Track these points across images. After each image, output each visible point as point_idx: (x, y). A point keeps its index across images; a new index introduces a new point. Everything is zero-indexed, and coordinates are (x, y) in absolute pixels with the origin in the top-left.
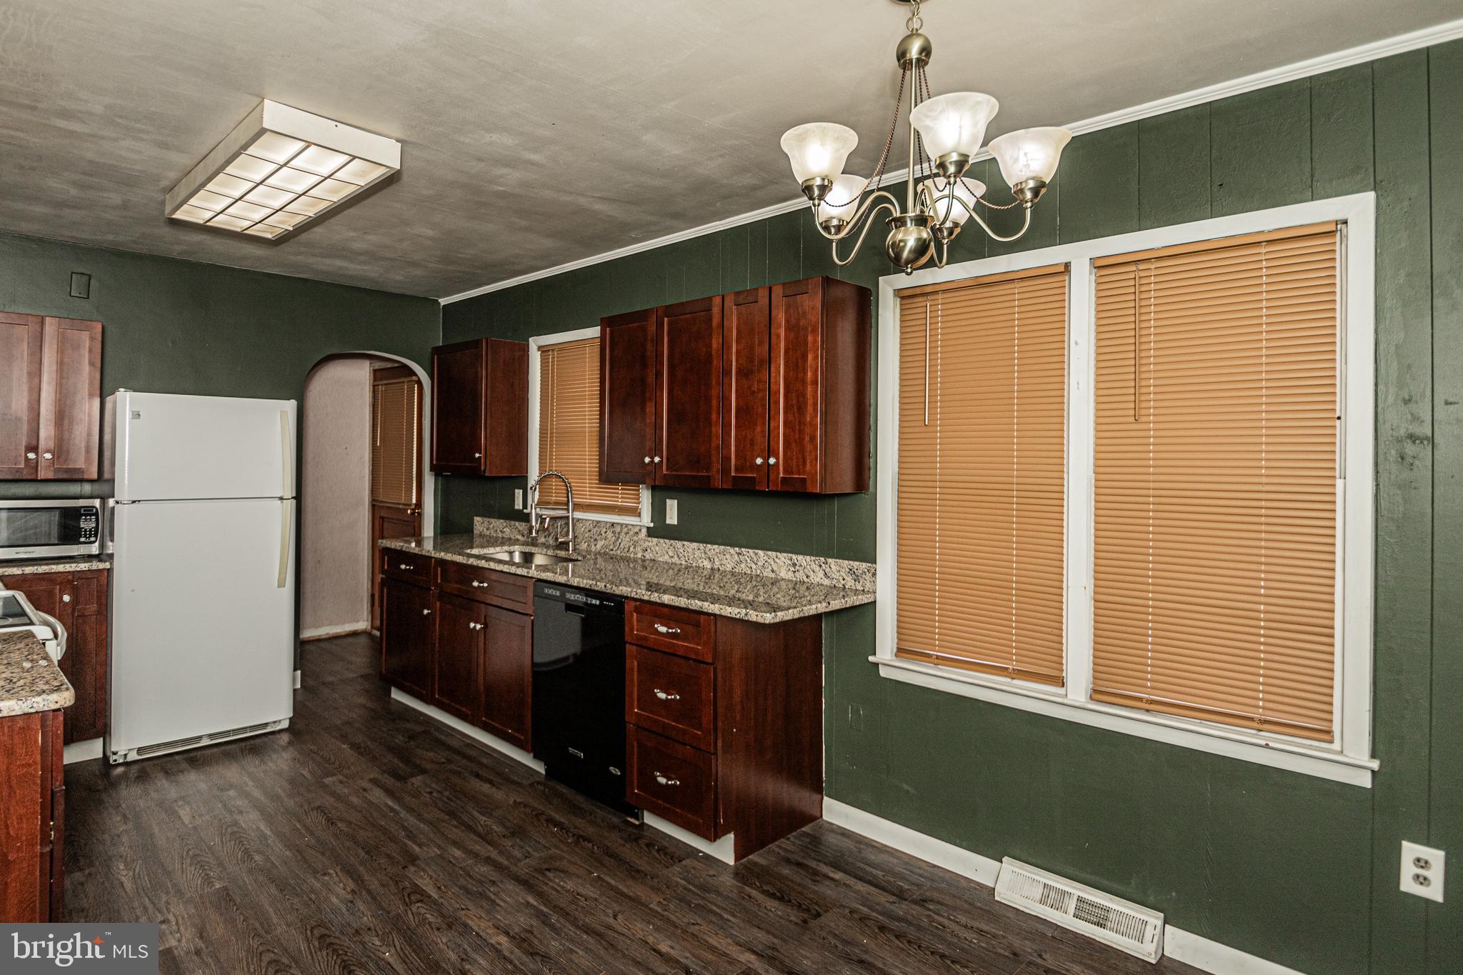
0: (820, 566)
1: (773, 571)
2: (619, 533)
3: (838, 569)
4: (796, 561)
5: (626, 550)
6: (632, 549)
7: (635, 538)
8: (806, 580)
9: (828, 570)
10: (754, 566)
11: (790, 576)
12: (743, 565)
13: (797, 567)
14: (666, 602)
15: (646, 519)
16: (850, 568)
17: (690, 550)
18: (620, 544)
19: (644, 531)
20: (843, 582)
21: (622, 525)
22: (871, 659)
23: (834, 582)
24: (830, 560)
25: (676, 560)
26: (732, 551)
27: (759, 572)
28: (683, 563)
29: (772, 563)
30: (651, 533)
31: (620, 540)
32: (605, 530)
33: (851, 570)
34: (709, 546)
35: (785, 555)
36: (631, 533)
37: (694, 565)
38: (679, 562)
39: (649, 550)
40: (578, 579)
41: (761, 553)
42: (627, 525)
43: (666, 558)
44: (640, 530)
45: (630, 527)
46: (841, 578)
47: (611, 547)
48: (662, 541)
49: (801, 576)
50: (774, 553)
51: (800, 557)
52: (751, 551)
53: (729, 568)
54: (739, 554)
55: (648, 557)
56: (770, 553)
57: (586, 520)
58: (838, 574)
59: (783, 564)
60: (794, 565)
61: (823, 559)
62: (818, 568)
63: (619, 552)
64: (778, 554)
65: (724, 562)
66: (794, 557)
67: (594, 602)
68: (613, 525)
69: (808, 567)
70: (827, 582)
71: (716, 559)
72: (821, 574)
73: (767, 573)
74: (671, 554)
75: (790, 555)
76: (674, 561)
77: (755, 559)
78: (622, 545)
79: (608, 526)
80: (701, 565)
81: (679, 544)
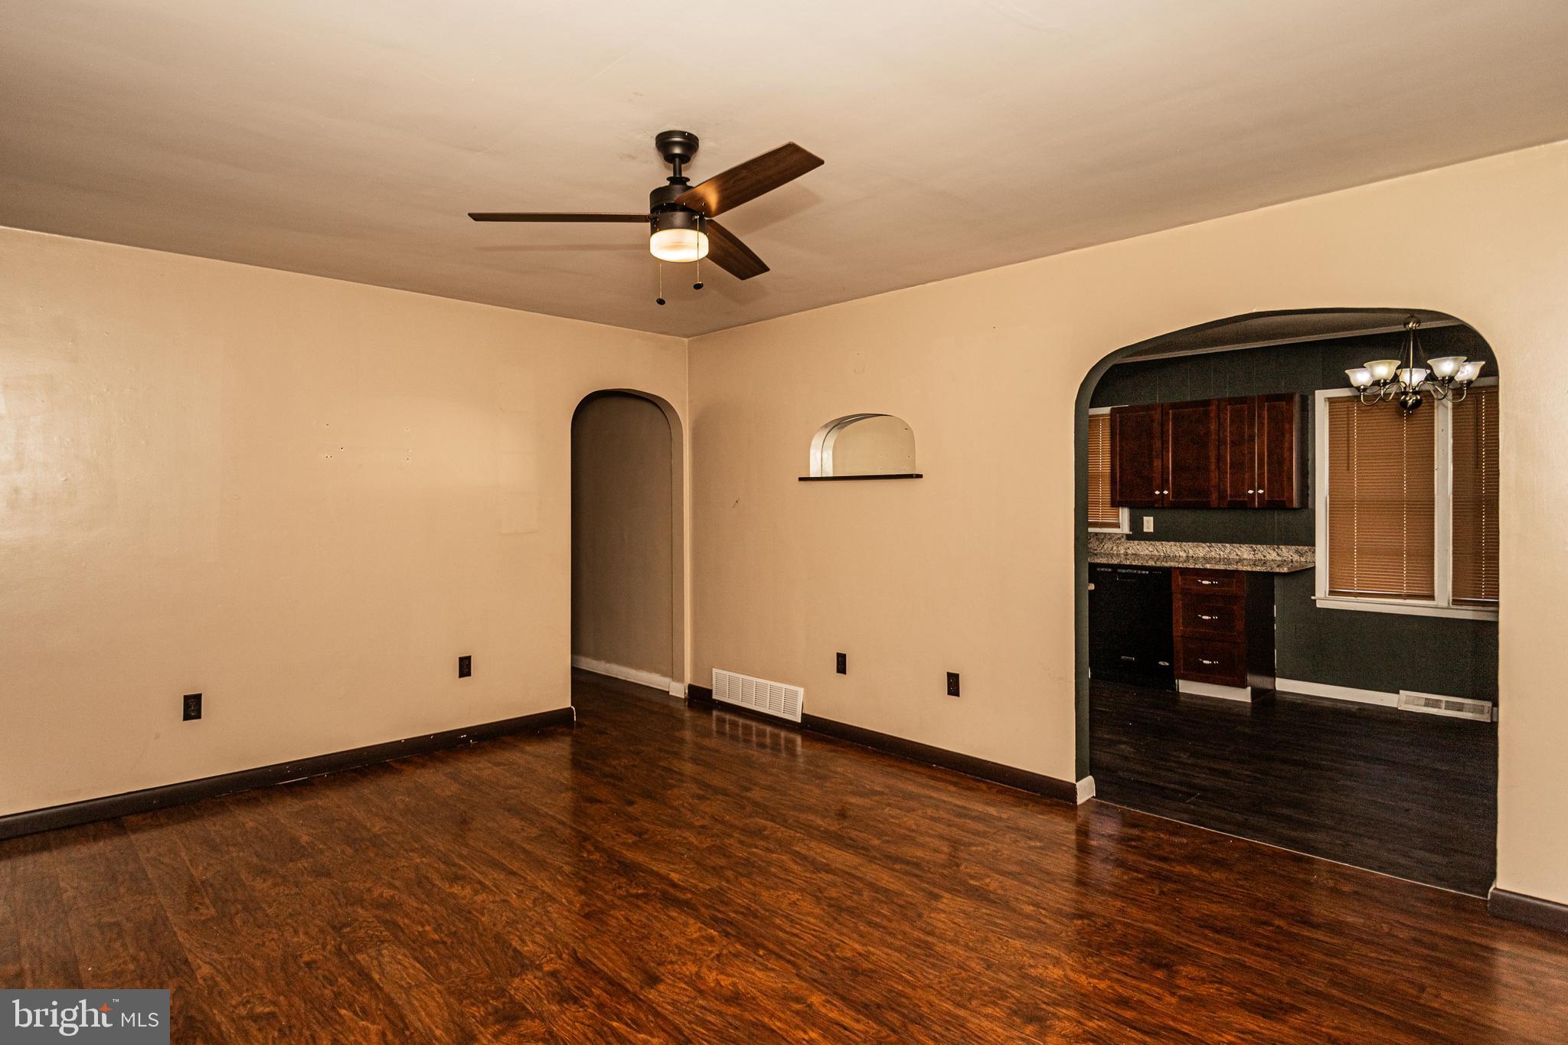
0: (1274, 550)
1: (1237, 555)
2: (1103, 539)
3: (1287, 551)
4: (1255, 548)
5: (1109, 549)
6: (1115, 548)
7: (1118, 541)
8: (1263, 558)
9: (1280, 552)
10: (1222, 553)
11: (1251, 556)
12: (1213, 553)
13: (1256, 552)
15: (1125, 529)
16: (1297, 550)
17: (1167, 546)
19: (1125, 537)
20: (1291, 557)
21: (1106, 533)
22: (1313, 598)
23: (1285, 558)
24: (1281, 547)
25: (1155, 552)
26: (1203, 545)
27: (1226, 556)
28: (1162, 553)
29: (1237, 550)
30: (1129, 538)
31: (1104, 543)
34: (1184, 543)
35: (1246, 545)
36: (1113, 538)
37: (1171, 553)
38: (1158, 553)
39: (1131, 548)
41: (1227, 545)
42: (1109, 534)
43: (1147, 552)
44: (1123, 537)
45: (1111, 535)
46: (1289, 555)
48: (1141, 542)
49: (1259, 556)
50: (1238, 544)
51: (1258, 546)
52: (1219, 545)
53: (1201, 555)
54: (1209, 547)
55: (1129, 552)
56: (1235, 545)
58: (1288, 553)
59: (1245, 551)
60: (1254, 551)
61: (1275, 546)
62: (1272, 551)
63: (1102, 551)
64: (1241, 545)
65: (1197, 552)
66: (1254, 546)
67: (1144, 572)
69: (1265, 551)
70: (1279, 558)
71: (1190, 551)
72: (1274, 554)
73: (1233, 556)
74: (1151, 549)
75: (1250, 545)
76: (1153, 553)
77: (1223, 549)
78: (1106, 546)
80: (1178, 555)
81: (1158, 543)
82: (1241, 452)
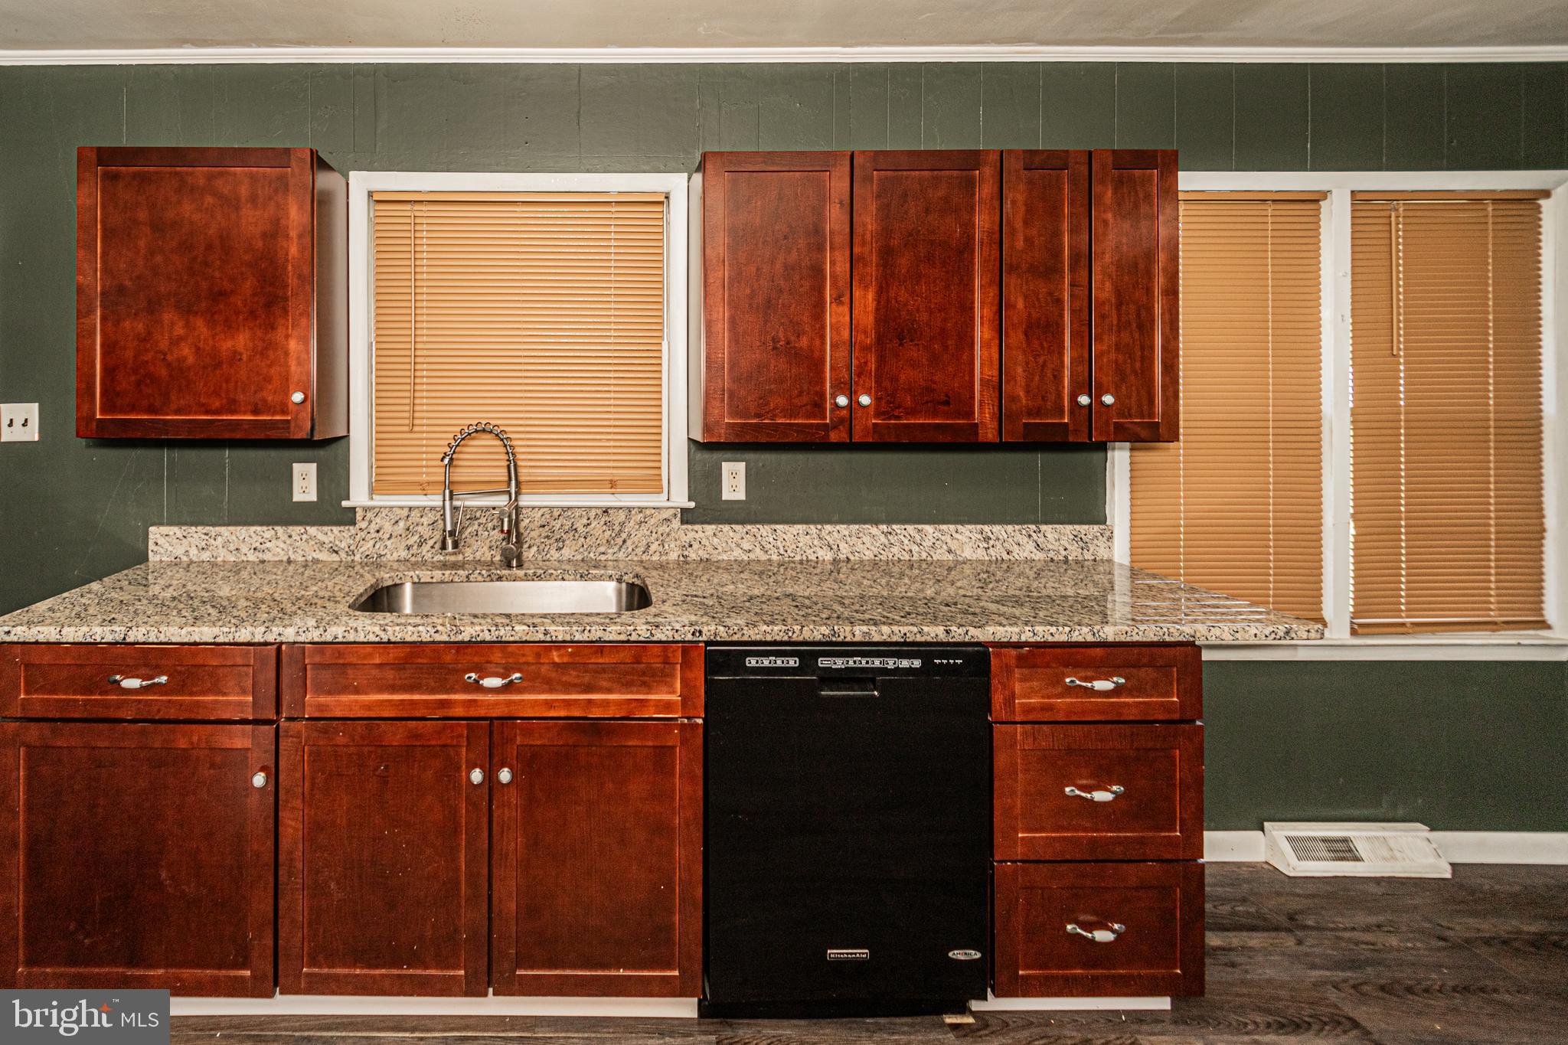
0: (1030, 536)
1: (950, 551)
2: (622, 524)
3: (1059, 538)
4: (990, 534)
5: (639, 551)
6: (654, 547)
7: (664, 529)
8: (1006, 557)
9: (1041, 540)
10: (915, 548)
11: (981, 554)
12: (895, 550)
13: (991, 542)
14: (1110, 639)
15: (678, 496)
16: (1075, 533)
17: (789, 537)
18: (624, 541)
19: (677, 516)
20: (1064, 553)
21: (629, 509)
23: (1051, 554)
24: (1043, 527)
25: (758, 554)
26: (874, 530)
27: (924, 555)
28: (775, 557)
29: (949, 540)
30: (687, 517)
31: (624, 536)
32: (585, 521)
33: (1076, 536)
34: (828, 527)
35: (970, 527)
36: (653, 521)
37: (798, 558)
38: (764, 557)
39: (696, 546)
40: (865, 628)
41: (929, 529)
42: (641, 510)
43: (736, 553)
44: (670, 515)
45: (648, 512)
46: (1061, 549)
47: (602, 549)
48: (726, 528)
49: (998, 552)
50: (952, 527)
51: (996, 528)
52: (910, 528)
53: (868, 555)
54: (887, 534)
55: (693, 555)
56: (944, 527)
57: (533, 508)
58: (1057, 543)
59: (967, 540)
60: (987, 539)
61: (1033, 527)
62: (1026, 539)
64: (959, 527)
65: (860, 547)
66: (986, 528)
68: (606, 511)
69: (1010, 540)
70: (1039, 556)
71: (843, 545)
72: (1031, 546)
73: (940, 555)
74: (746, 546)
75: (979, 527)
76: (752, 556)
77: (918, 538)
78: (629, 542)
79: (592, 514)
80: (813, 557)
81: (765, 530)
82: (1050, 294)
